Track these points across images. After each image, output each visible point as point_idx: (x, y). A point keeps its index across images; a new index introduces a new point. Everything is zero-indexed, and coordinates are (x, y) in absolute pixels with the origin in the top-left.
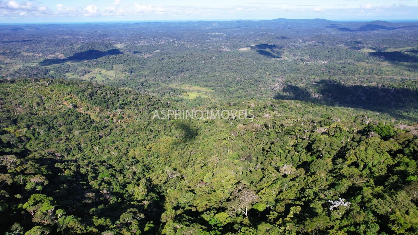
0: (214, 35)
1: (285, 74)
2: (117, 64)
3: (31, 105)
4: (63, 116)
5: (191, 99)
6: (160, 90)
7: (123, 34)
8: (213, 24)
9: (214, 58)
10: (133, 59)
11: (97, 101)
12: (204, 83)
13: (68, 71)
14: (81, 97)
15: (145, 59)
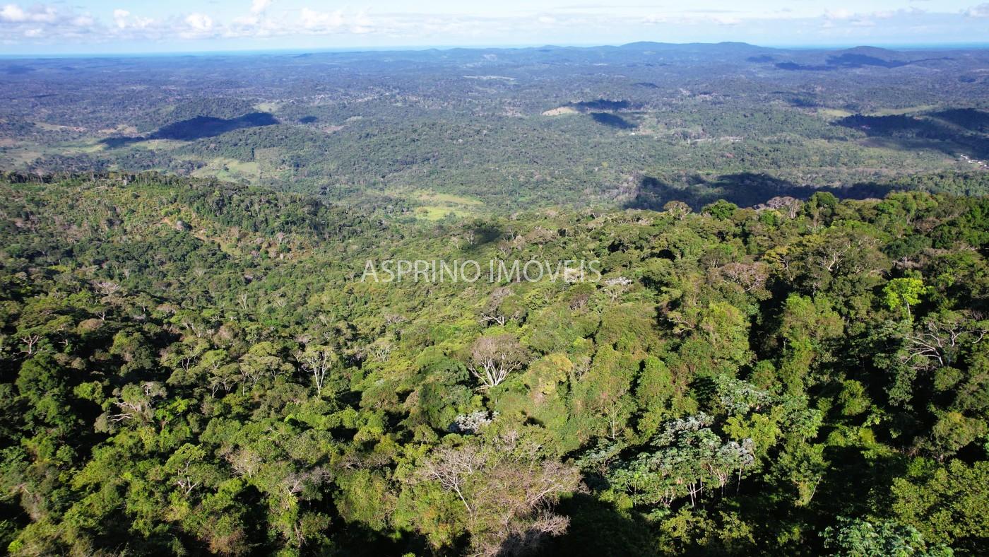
0: (487, 81)
1: (643, 167)
2: (265, 147)
3: (95, 224)
4: (166, 243)
5: (432, 219)
6: (362, 202)
7: (273, 81)
8: (485, 56)
9: (485, 132)
10: (300, 136)
11: (232, 216)
12: (463, 188)
13: (151, 164)
14: (198, 208)
15: (328, 137)
